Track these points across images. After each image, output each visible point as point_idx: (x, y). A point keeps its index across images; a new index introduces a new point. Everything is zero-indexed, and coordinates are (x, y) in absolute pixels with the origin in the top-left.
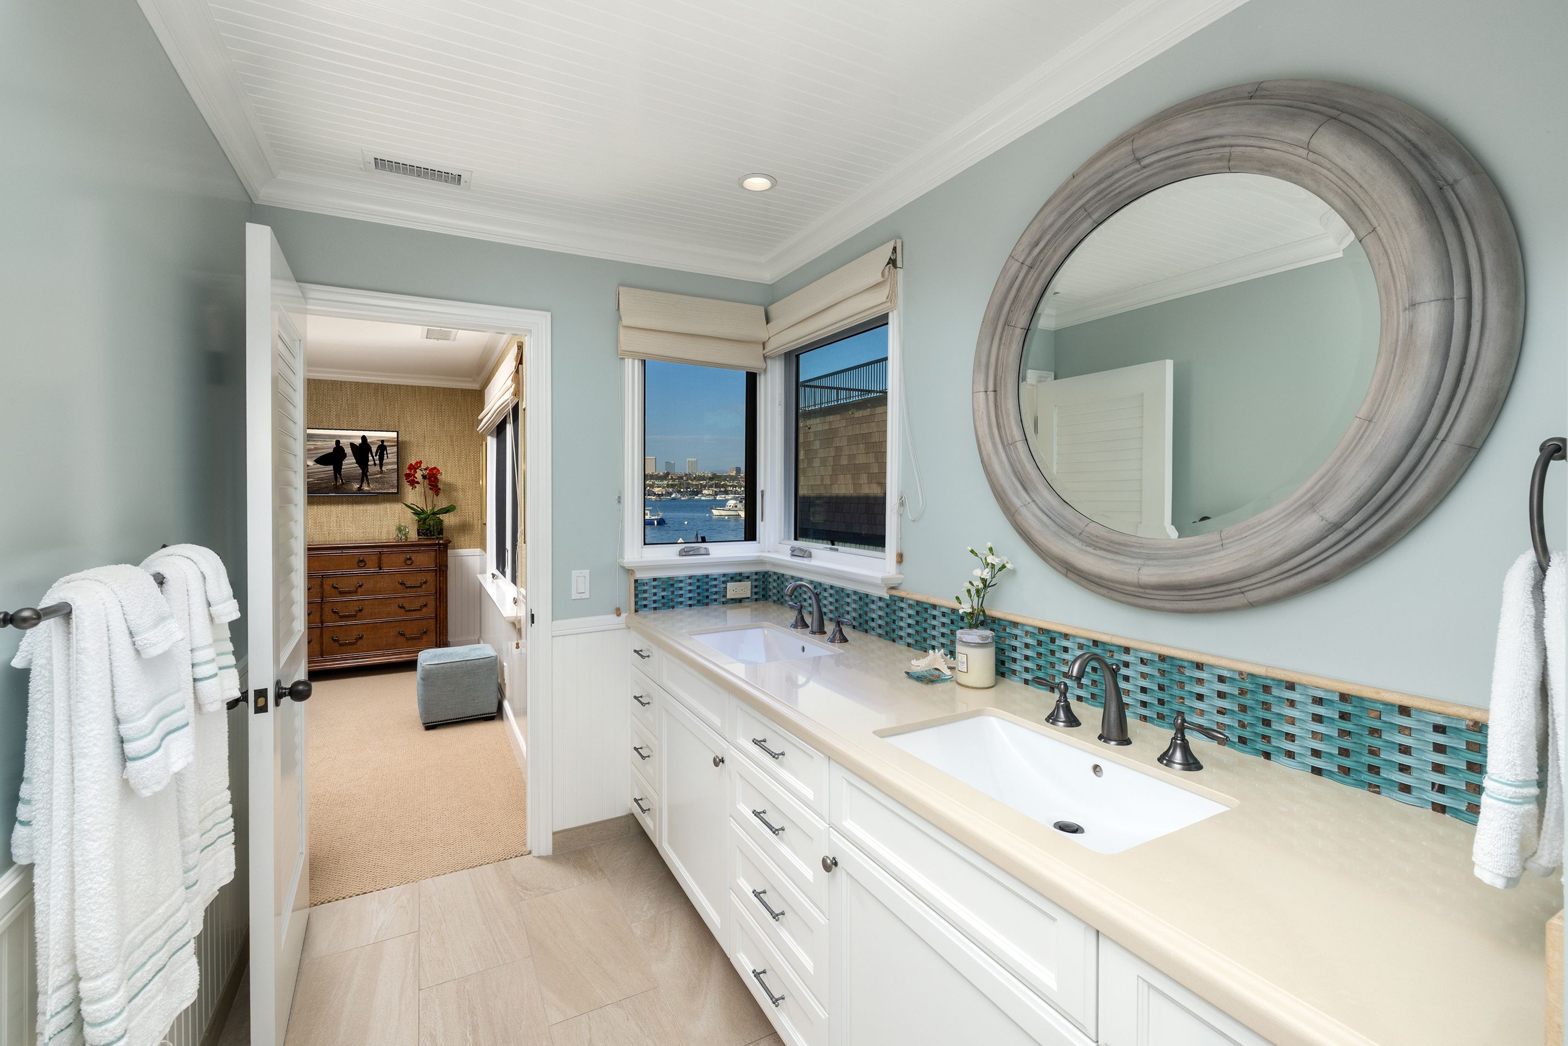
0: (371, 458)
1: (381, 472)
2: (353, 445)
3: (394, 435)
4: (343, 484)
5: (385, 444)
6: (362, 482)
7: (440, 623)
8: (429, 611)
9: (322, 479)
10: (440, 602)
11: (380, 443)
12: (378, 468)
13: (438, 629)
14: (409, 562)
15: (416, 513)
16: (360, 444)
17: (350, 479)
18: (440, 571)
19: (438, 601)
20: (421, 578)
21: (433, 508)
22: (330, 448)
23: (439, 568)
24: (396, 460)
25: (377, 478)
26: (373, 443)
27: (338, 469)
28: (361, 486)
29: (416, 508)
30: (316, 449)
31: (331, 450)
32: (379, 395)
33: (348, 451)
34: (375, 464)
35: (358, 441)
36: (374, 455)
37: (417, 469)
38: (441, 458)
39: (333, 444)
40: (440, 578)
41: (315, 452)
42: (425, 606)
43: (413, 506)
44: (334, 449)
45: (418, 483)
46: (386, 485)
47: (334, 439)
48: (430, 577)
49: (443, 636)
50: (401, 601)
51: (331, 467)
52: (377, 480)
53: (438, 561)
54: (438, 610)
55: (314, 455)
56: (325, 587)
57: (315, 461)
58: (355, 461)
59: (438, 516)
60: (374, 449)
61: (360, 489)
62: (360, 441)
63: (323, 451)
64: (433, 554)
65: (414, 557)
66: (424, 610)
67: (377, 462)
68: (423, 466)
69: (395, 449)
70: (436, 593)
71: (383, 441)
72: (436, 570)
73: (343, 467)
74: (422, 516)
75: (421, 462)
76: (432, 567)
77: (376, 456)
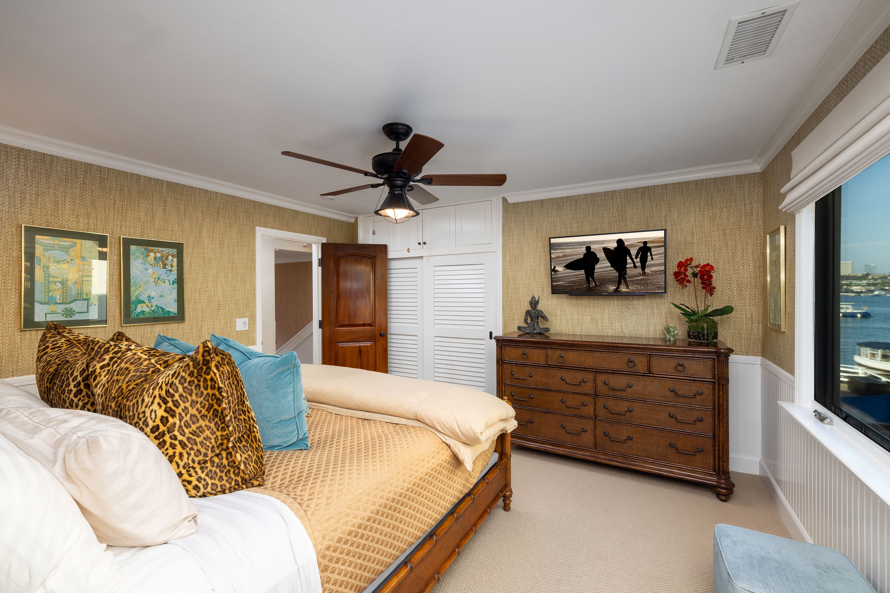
0: (629, 261)
1: (644, 274)
2: (606, 250)
3: (661, 234)
4: (596, 286)
5: (648, 245)
6: (619, 283)
7: (719, 446)
8: (706, 427)
9: (573, 282)
10: (719, 420)
11: (642, 245)
12: (639, 270)
13: (717, 452)
14: (680, 368)
15: (686, 314)
16: (615, 248)
17: (605, 281)
18: (719, 385)
19: (716, 418)
20: (694, 388)
21: (706, 309)
22: (580, 254)
23: (718, 381)
24: (663, 261)
25: (638, 280)
26: (633, 246)
27: (590, 273)
28: (618, 288)
29: (687, 309)
30: (564, 256)
31: (582, 256)
32: (646, 198)
33: (601, 255)
34: (635, 267)
35: (613, 246)
36: (634, 257)
37: (687, 266)
38: (712, 254)
39: (583, 250)
40: (719, 393)
41: (564, 259)
42: (701, 421)
43: (683, 307)
44: (585, 255)
45: (689, 281)
46: (650, 287)
47: (584, 245)
48: (707, 389)
49: (723, 461)
50: (672, 411)
51: (582, 272)
52: (638, 283)
53: (716, 372)
54: (717, 429)
55: (564, 262)
56: (598, 382)
57: (565, 267)
58: (609, 264)
59: (712, 318)
60: (633, 252)
61: (616, 290)
62: (615, 245)
63: (573, 257)
64: (710, 363)
65: (686, 363)
66: (699, 424)
67: (638, 264)
68: (694, 264)
69: (662, 250)
70: (714, 409)
71: (645, 243)
72: (714, 382)
73: (595, 271)
74: (692, 317)
75: (691, 259)
76: (709, 377)
77: (636, 258)
